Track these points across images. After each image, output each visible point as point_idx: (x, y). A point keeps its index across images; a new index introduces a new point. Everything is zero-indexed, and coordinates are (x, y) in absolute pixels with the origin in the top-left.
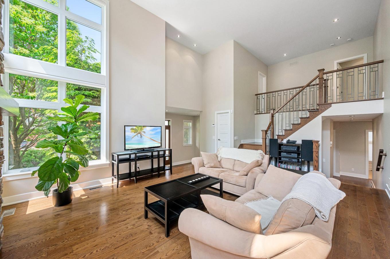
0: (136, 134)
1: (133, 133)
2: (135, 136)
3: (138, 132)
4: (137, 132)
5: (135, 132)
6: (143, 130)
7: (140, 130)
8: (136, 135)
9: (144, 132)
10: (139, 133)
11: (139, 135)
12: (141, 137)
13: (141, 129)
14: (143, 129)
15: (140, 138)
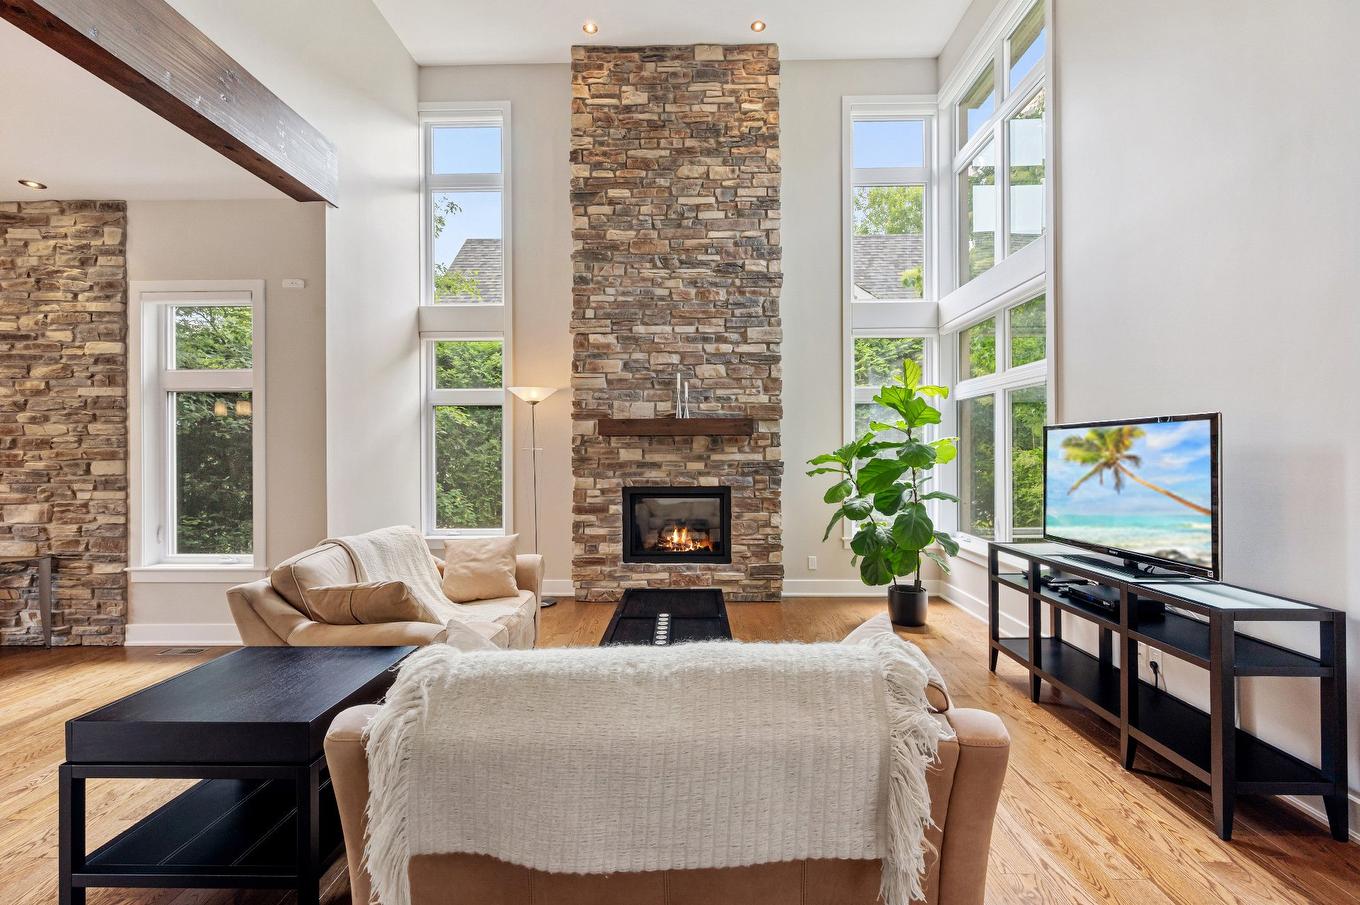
0: (1090, 468)
1: (1079, 462)
2: (1085, 479)
3: (1102, 460)
4: (1096, 460)
5: (1084, 461)
6: (1127, 448)
7: (1111, 447)
8: (1091, 474)
9: (1134, 459)
10: (1108, 465)
11: (1108, 473)
12: (1118, 485)
13: (1119, 443)
14: (1127, 442)
15: (1115, 492)
